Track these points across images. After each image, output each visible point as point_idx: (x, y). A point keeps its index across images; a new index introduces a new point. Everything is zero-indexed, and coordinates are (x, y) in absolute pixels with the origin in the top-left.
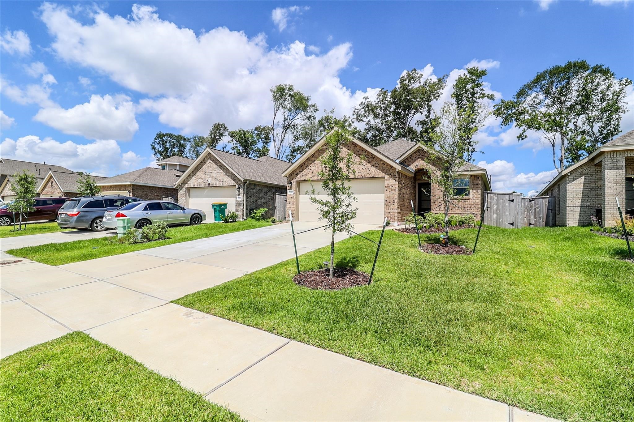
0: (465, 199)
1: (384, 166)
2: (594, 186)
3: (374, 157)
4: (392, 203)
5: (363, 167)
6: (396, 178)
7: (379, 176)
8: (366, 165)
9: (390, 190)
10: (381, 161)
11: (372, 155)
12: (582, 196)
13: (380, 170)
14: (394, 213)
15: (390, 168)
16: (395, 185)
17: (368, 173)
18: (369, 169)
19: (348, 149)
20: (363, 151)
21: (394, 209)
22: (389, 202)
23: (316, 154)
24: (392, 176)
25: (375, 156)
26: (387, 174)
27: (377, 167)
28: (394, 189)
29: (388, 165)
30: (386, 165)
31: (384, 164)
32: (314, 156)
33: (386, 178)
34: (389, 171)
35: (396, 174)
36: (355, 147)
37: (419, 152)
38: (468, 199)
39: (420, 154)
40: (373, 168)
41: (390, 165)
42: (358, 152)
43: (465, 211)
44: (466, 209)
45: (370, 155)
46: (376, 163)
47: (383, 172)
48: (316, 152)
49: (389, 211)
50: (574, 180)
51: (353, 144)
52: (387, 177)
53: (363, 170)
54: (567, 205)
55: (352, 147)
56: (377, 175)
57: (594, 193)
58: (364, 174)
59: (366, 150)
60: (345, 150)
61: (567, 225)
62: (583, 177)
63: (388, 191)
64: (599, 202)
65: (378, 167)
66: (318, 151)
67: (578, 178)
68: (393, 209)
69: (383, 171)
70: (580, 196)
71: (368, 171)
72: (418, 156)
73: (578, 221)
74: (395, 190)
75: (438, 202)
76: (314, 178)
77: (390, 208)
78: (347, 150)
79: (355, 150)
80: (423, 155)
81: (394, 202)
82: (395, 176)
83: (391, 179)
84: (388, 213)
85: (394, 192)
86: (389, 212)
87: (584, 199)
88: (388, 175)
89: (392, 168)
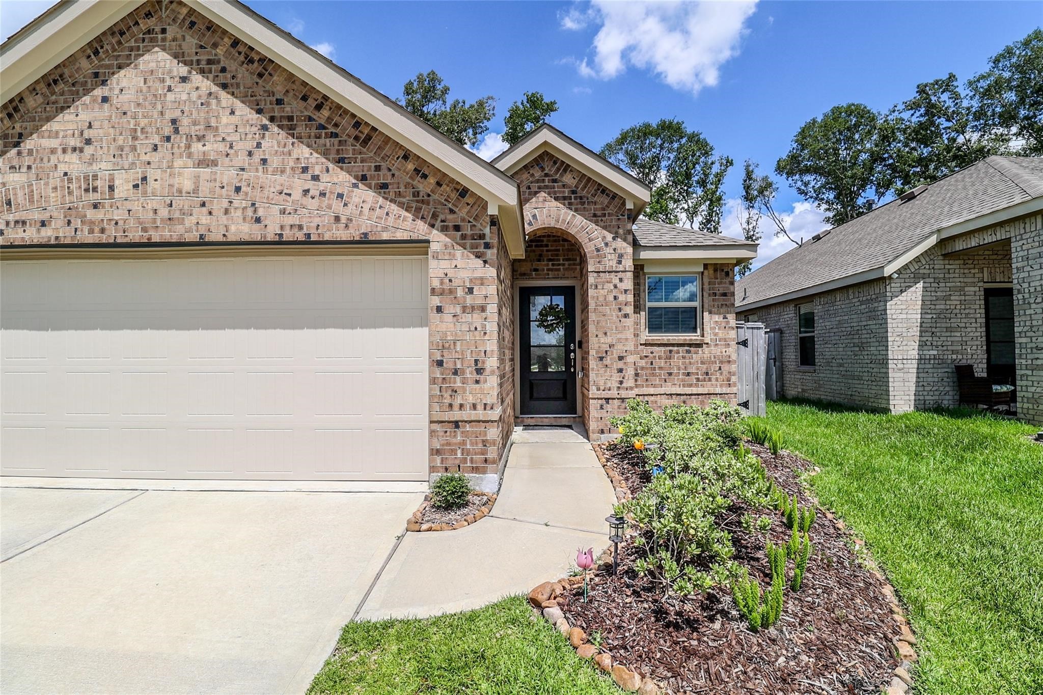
0: (690, 345)
1: (425, 187)
2: (942, 307)
3: (368, 138)
4: (470, 374)
5: (310, 185)
6: (487, 246)
7: (400, 235)
8: (324, 177)
9: (458, 311)
10: (406, 157)
11: (358, 124)
12: (921, 332)
13: (401, 205)
14: (481, 428)
15: (454, 195)
16: (482, 281)
17: (337, 219)
18: (340, 196)
19: (224, 86)
20: (304, 98)
21: (480, 407)
22: (456, 373)
23: (31, 102)
24: (464, 237)
25: (374, 129)
26: (438, 224)
27: (384, 186)
28: (480, 301)
29: (443, 179)
30: (432, 180)
31: (425, 176)
32: (16, 109)
33: (434, 247)
34: (452, 211)
35: (487, 231)
36: (260, 75)
37: (543, 169)
38: (699, 345)
39: (546, 175)
40: (365, 196)
41: (452, 181)
42: (279, 102)
43: (690, 385)
44: (694, 377)
45: (345, 122)
46: (378, 168)
47: (418, 214)
48: (32, 89)
49: (456, 415)
50: (902, 292)
51: (251, 61)
52: (438, 240)
53: (307, 201)
54: (890, 357)
55: (244, 74)
56: (385, 229)
57: (943, 325)
58: (317, 221)
59: (326, 98)
60: (204, 91)
61: (892, 407)
62: (920, 285)
63: (448, 318)
64: (954, 348)
65: (392, 190)
66: (42, 87)
67: (910, 287)
68: (474, 407)
69: (418, 209)
70: (916, 331)
71: (337, 206)
72: (538, 181)
73: (913, 398)
74: (483, 309)
75: (615, 356)
76: (21, 234)
77: (459, 400)
78: (215, 88)
79: (259, 91)
80: (555, 181)
81: (479, 371)
82: (482, 237)
83: (459, 252)
84: (450, 428)
85: (476, 319)
86: (456, 424)
87: (924, 339)
88: (444, 229)
89: (467, 199)
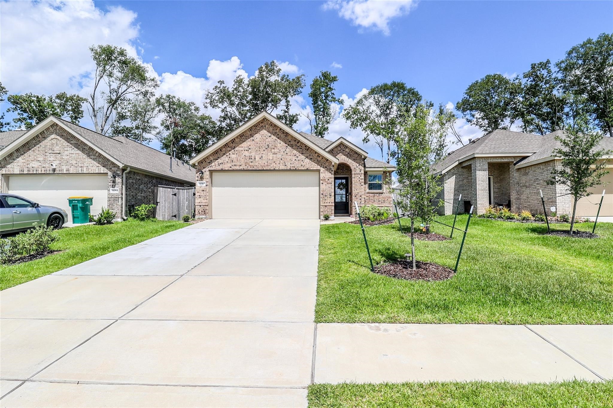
0: (380, 193)
1: (319, 159)
2: (461, 183)
3: (308, 149)
4: (329, 196)
5: (296, 158)
6: (332, 171)
7: (314, 169)
8: (299, 157)
9: (326, 184)
10: (316, 153)
11: (306, 146)
12: (454, 191)
13: (315, 163)
14: (331, 207)
15: (325, 161)
16: (331, 178)
17: (302, 165)
18: (302, 161)
19: (278, 138)
20: (295, 141)
21: (331, 203)
22: (326, 196)
23: (237, 140)
24: (327, 169)
25: (309, 147)
26: (322, 166)
27: (311, 159)
28: (330, 182)
29: (323, 157)
30: (321, 158)
31: (319, 157)
32: (233, 141)
33: (321, 171)
34: (325, 164)
35: (332, 168)
36: (286, 136)
37: (341, 147)
38: (382, 193)
39: (342, 149)
40: (307, 160)
41: (325, 158)
42: (290, 141)
43: (380, 204)
44: (381, 202)
45: (304, 147)
46: (310, 155)
47: (318, 164)
48: (237, 137)
49: (326, 204)
50: (449, 178)
51: (284, 133)
52: (322, 170)
53: (296, 162)
54: (445, 198)
55: (283, 136)
56: (311, 167)
57: (462, 189)
58: (298, 166)
59: (299, 141)
60: (274, 139)
61: (445, 214)
62: (454, 176)
63: (324, 185)
64: (465, 196)
65: (313, 159)
66: (239, 137)
67: (451, 177)
68: (329, 203)
69: (318, 163)
70: (453, 191)
71: (302, 163)
72: (339, 151)
73: (452, 211)
74: (331, 183)
75: (359, 196)
76: (235, 168)
77: (326, 201)
78: (276, 139)
79: (286, 139)
80: (344, 150)
81: (330, 196)
82: (331, 169)
83: (326, 172)
84: (325, 207)
85: (330, 185)
86: (326, 206)
87: (456, 193)
88: (323, 167)
89: (328, 161)
